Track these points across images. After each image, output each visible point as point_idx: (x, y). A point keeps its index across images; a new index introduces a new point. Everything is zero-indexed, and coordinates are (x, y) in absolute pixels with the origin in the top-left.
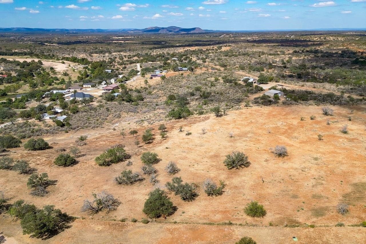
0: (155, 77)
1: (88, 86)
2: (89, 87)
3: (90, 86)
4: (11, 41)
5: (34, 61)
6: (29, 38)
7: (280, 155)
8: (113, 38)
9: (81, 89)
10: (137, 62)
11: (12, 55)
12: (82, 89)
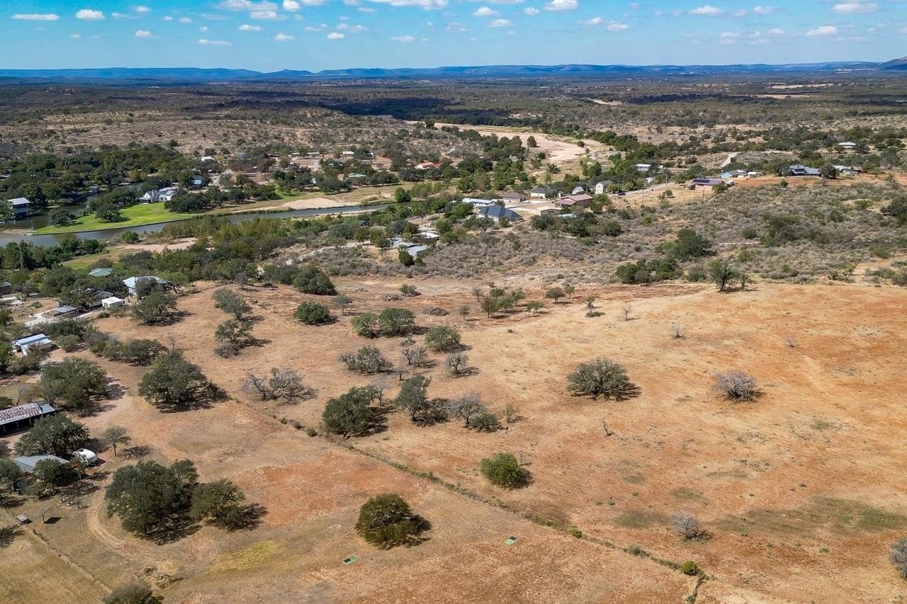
0: (703, 185)
1: (541, 195)
2: (542, 198)
3: (543, 195)
4: (531, 94)
5: (518, 137)
6: (576, 87)
7: (735, 395)
8: (774, 87)
9: (521, 200)
10: (734, 149)
11: (502, 125)
12: (525, 200)
